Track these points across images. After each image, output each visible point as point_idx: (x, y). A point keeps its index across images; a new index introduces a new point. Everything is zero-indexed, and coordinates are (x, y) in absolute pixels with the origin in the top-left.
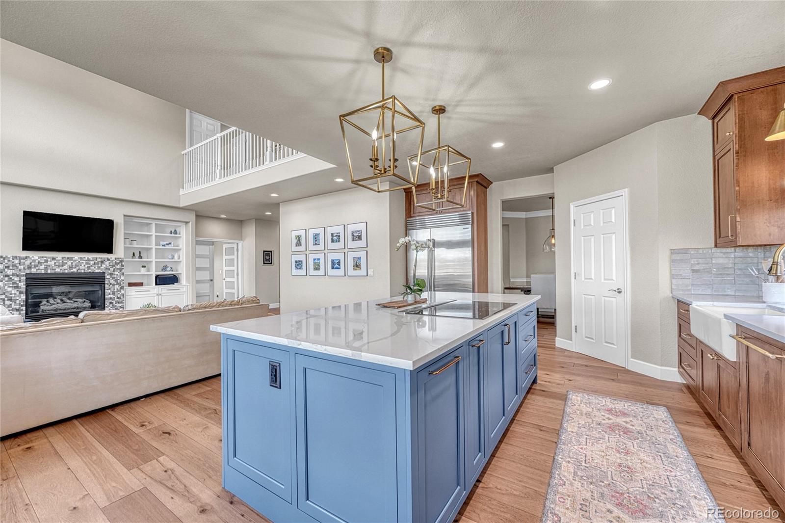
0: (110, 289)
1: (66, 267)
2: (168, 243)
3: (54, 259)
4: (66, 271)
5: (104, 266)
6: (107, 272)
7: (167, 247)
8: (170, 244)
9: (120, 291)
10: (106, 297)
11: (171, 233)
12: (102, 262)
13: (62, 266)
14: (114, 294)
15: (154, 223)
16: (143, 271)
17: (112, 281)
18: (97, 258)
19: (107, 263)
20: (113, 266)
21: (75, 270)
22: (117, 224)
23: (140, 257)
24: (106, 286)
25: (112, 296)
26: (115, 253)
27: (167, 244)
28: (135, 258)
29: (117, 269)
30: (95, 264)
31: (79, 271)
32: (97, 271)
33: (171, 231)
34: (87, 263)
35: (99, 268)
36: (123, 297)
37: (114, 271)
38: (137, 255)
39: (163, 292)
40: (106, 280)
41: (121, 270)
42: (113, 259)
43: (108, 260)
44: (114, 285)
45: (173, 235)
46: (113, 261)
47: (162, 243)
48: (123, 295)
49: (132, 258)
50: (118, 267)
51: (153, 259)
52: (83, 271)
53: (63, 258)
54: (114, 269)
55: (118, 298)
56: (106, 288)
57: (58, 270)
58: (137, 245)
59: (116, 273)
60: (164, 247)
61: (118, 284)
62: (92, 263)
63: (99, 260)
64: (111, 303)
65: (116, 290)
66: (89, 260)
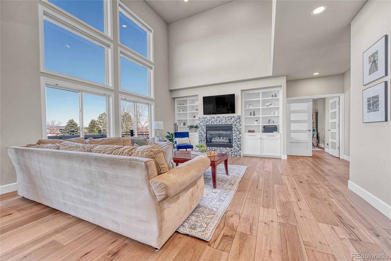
0: (234, 133)
1: (218, 122)
2: (270, 104)
3: (214, 118)
4: (218, 124)
5: (232, 120)
6: (233, 124)
7: (270, 107)
8: (271, 104)
9: (239, 135)
10: (233, 138)
11: (273, 96)
12: (231, 119)
13: (217, 121)
14: (236, 136)
15: (261, 91)
16: (256, 123)
17: (236, 129)
18: (229, 116)
19: (233, 119)
20: (236, 120)
21: (221, 123)
22: (237, 96)
23: (254, 115)
24: (233, 132)
25: (235, 137)
26: (237, 113)
27: (270, 105)
28: (251, 116)
29: (238, 122)
30: (228, 120)
31: (222, 124)
32: (229, 123)
33: (273, 95)
34: (225, 119)
35: (230, 122)
36: (241, 138)
37: (236, 123)
38: (252, 113)
39: (264, 137)
40: (233, 128)
41: (239, 122)
42: (236, 116)
43: (234, 117)
44: (236, 131)
45: (274, 98)
46: (236, 117)
47: (267, 104)
48: (241, 137)
49: (250, 116)
50: (238, 121)
51: (261, 116)
52: (224, 124)
53: (217, 117)
54: (236, 122)
55: (238, 139)
56: (233, 133)
57: (215, 123)
58: (252, 107)
59: (237, 124)
60: (268, 107)
61: (238, 130)
62: (227, 119)
63: (230, 117)
64: (235, 141)
65: (237, 134)
66: (226, 118)
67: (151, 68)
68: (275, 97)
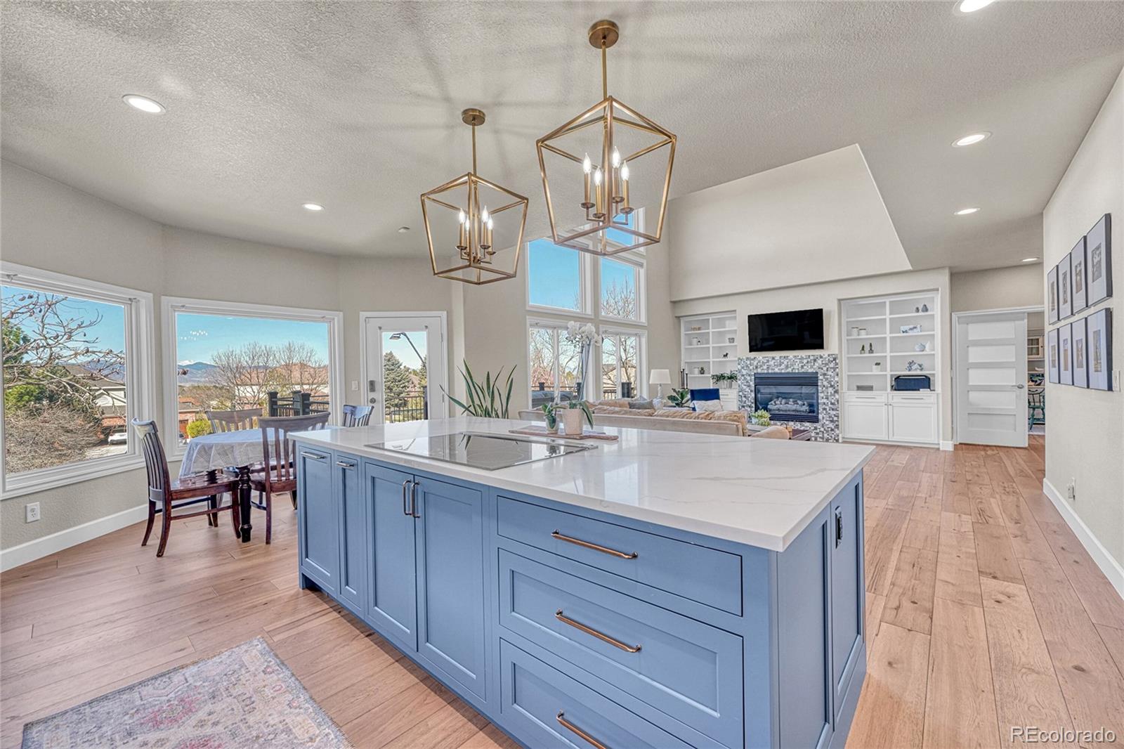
0: (823, 392)
1: (783, 366)
2: (912, 326)
3: (773, 358)
4: (783, 371)
5: (817, 364)
6: (820, 372)
7: (911, 333)
8: (915, 328)
9: (834, 396)
10: (819, 401)
11: (917, 310)
12: (815, 360)
13: (780, 365)
14: (827, 398)
15: (887, 300)
16: (876, 371)
17: (825, 383)
18: (809, 356)
19: (820, 361)
20: (827, 364)
21: (789, 370)
22: (830, 312)
23: (871, 351)
24: (820, 388)
25: (825, 401)
26: (827, 348)
27: (911, 329)
28: (864, 353)
29: (831, 368)
30: (808, 362)
31: (794, 371)
32: (810, 371)
33: (917, 309)
34: (800, 362)
35: (812, 367)
36: (838, 403)
37: (827, 370)
38: (867, 348)
39: (895, 400)
40: (819, 381)
41: (835, 369)
42: (826, 356)
43: (821, 357)
44: (827, 388)
45: (921, 313)
46: (826, 358)
47: (903, 328)
48: (838, 401)
49: (861, 353)
50: (832, 365)
51: (888, 354)
52: (797, 371)
53: (780, 357)
54: (827, 368)
55: (832, 404)
56: (819, 391)
57: (777, 370)
58: (867, 334)
59: (830, 373)
60: (905, 334)
61: (832, 386)
62: (805, 361)
63: (812, 358)
64: (825, 409)
65: (829, 394)
66: (802, 358)
67: (641, 265)
68: (923, 311)
